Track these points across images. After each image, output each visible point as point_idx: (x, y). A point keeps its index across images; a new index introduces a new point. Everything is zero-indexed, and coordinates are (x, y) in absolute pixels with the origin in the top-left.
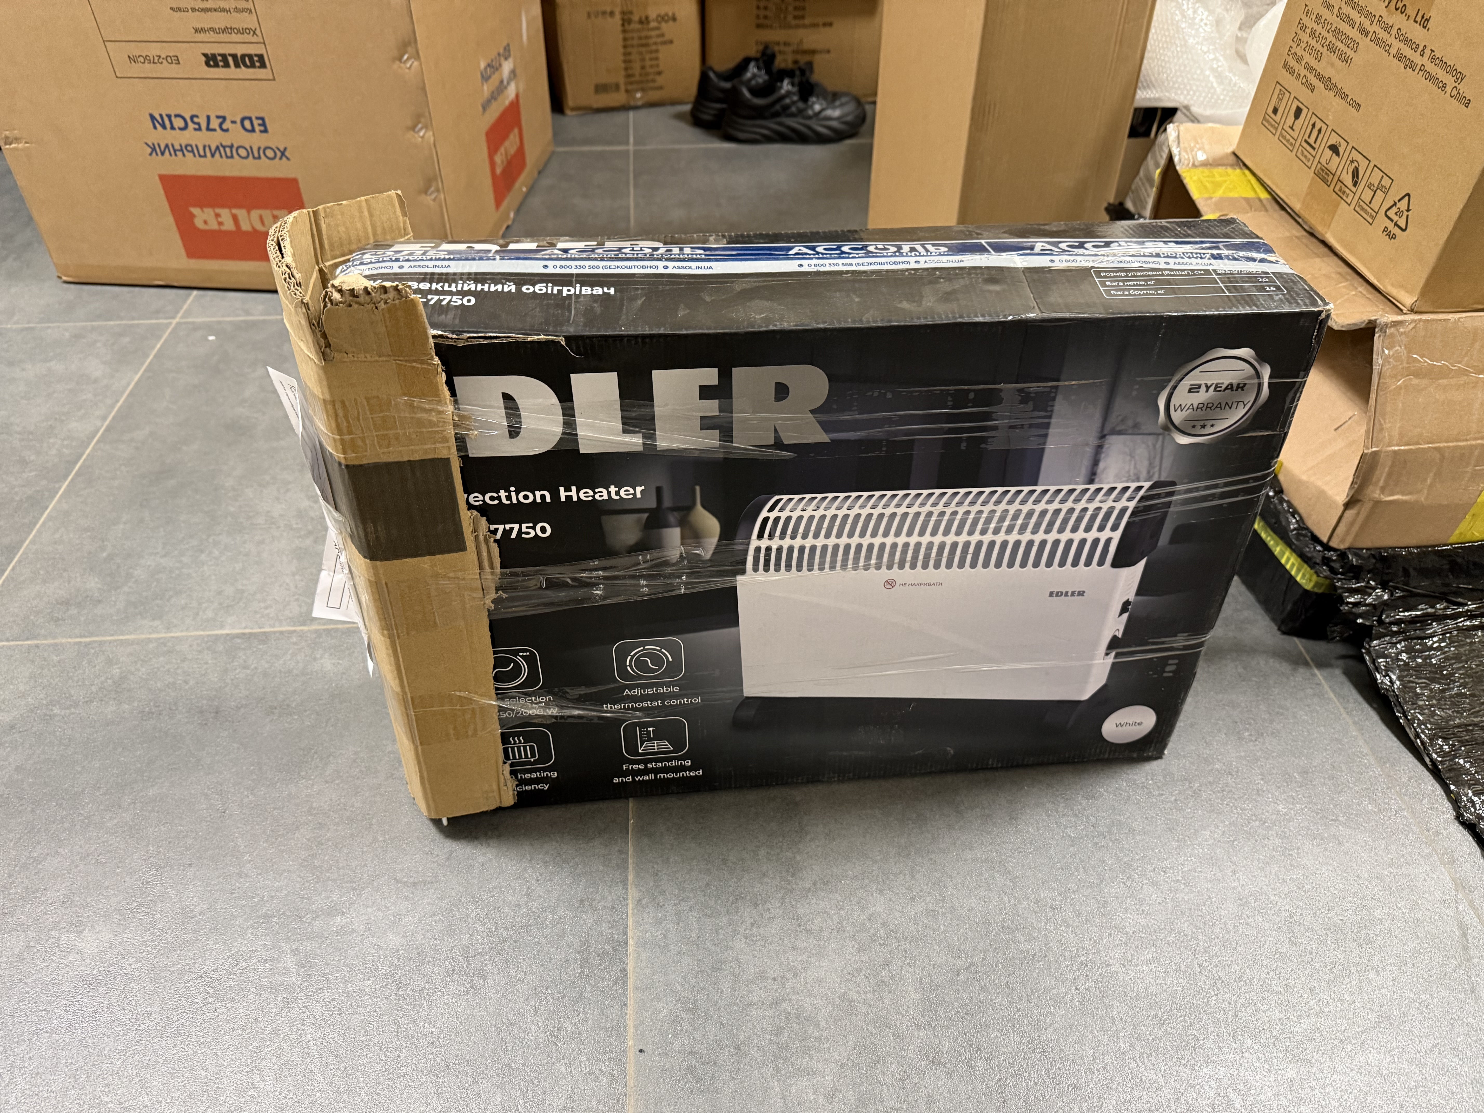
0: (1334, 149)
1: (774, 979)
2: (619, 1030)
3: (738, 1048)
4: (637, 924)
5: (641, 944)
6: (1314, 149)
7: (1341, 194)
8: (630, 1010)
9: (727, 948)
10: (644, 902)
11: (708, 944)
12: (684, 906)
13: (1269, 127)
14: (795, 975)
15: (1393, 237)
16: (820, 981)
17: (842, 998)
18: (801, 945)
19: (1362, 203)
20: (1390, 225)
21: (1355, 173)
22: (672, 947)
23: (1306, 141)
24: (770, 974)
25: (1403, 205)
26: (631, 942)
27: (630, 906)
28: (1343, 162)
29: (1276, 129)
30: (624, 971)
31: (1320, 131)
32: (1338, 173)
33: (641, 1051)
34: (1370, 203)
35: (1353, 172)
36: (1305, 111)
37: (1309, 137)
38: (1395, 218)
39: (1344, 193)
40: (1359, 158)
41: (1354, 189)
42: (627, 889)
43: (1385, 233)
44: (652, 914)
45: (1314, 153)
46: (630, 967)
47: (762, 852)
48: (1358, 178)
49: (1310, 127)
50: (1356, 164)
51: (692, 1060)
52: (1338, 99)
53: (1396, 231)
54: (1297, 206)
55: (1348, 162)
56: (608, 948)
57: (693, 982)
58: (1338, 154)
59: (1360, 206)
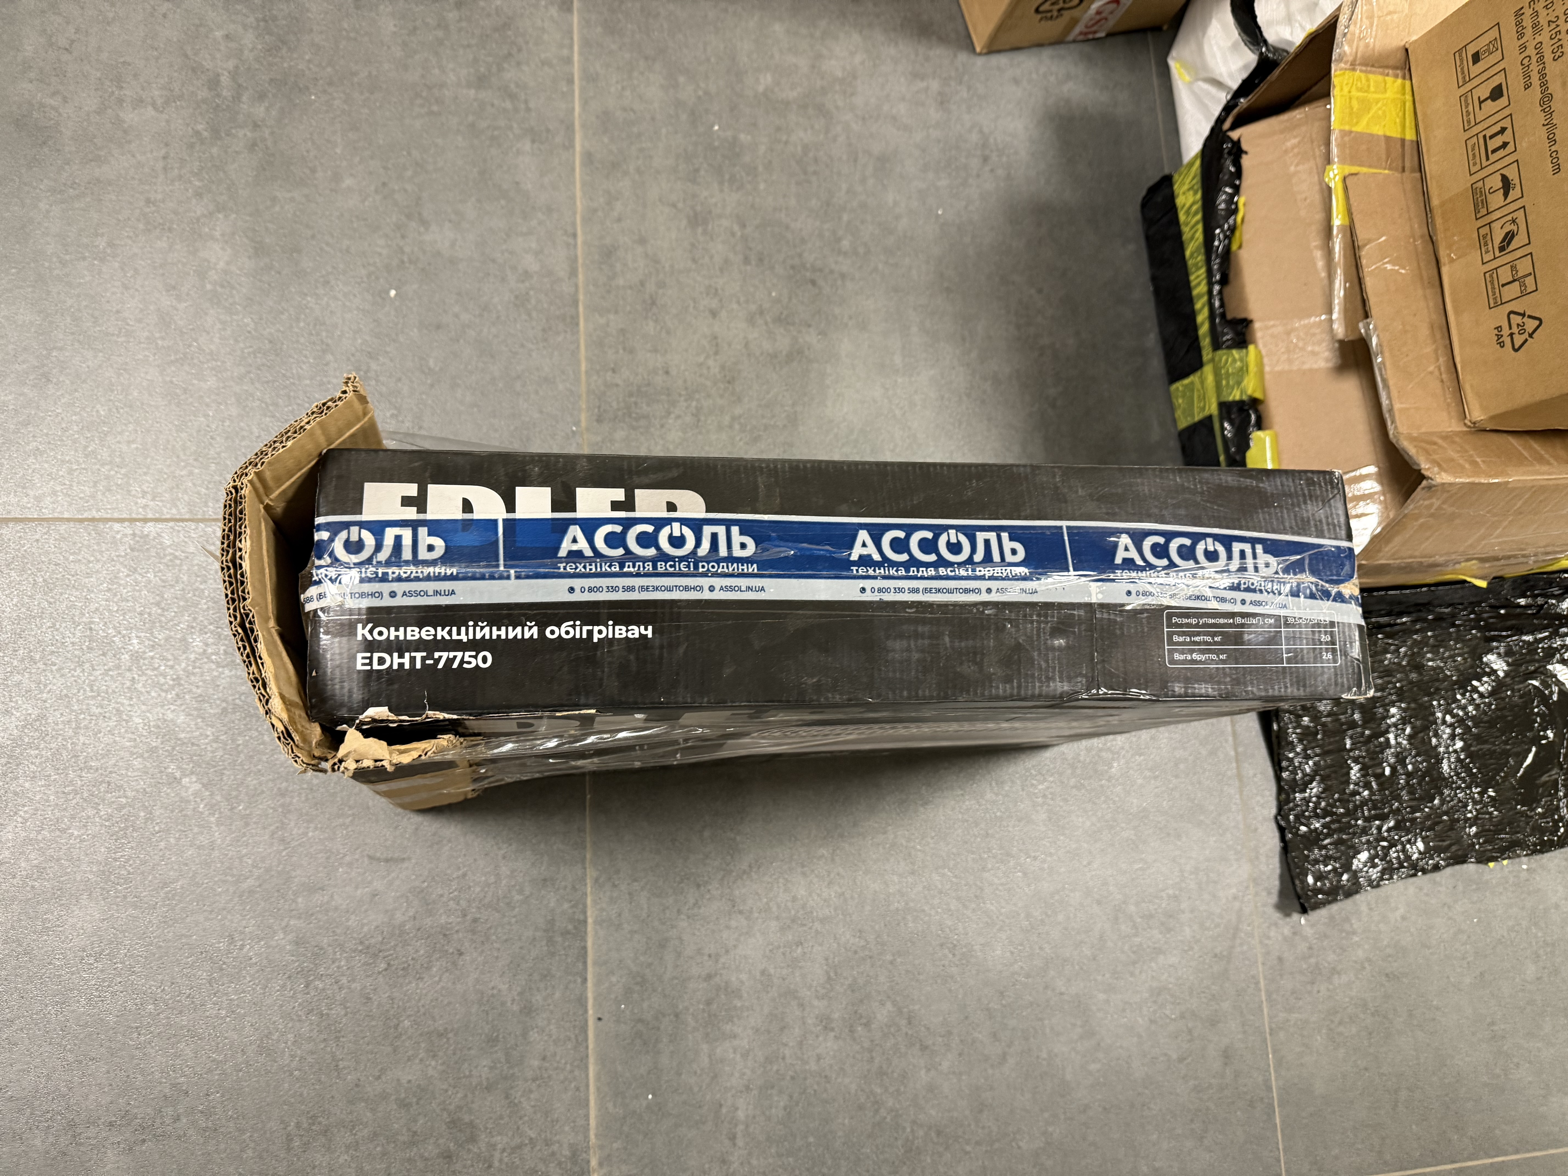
0: (1506, 184)
1: (710, 956)
2: (582, 1001)
3: (677, 1016)
4: (595, 902)
5: (598, 922)
6: (1488, 159)
7: (1483, 241)
8: (590, 984)
9: (673, 927)
10: (601, 880)
11: (656, 923)
12: (636, 886)
13: (1459, 69)
14: (727, 952)
15: (1502, 345)
16: (745, 957)
17: (763, 972)
18: (733, 923)
19: (1495, 275)
20: (1506, 331)
21: (1509, 237)
22: (625, 926)
23: (1485, 136)
24: (706, 951)
25: (1531, 325)
26: (590, 920)
27: (589, 885)
28: (1505, 211)
29: (1465, 83)
30: (585, 948)
31: (1505, 145)
32: (1494, 216)
33: (600, 1019)
34: (1503, 285)
35: (1507, 234)
36: (1503, 101)
37: (1491, 137)
38: (1515, 330)
39: (1486, 244)
40: (1523, 227)
41: (1497, 254)
42: (585, 868)
43: (1496, 332)
44: (608, 893)
45: (1485, 163)
46: (589, 944)
47: (707, 834)
48: (1509, 244)
49: (1497, 128)
50: (1515, 228)
51: (640, 1027)
52: (1543, 133)
53: (1507, 341)
54: (1435, 202)
55: (1509, 218)
56: (570, 927)
57: (642, 958)
58: (1506, 195)
59: (1491, 276)
